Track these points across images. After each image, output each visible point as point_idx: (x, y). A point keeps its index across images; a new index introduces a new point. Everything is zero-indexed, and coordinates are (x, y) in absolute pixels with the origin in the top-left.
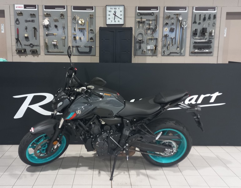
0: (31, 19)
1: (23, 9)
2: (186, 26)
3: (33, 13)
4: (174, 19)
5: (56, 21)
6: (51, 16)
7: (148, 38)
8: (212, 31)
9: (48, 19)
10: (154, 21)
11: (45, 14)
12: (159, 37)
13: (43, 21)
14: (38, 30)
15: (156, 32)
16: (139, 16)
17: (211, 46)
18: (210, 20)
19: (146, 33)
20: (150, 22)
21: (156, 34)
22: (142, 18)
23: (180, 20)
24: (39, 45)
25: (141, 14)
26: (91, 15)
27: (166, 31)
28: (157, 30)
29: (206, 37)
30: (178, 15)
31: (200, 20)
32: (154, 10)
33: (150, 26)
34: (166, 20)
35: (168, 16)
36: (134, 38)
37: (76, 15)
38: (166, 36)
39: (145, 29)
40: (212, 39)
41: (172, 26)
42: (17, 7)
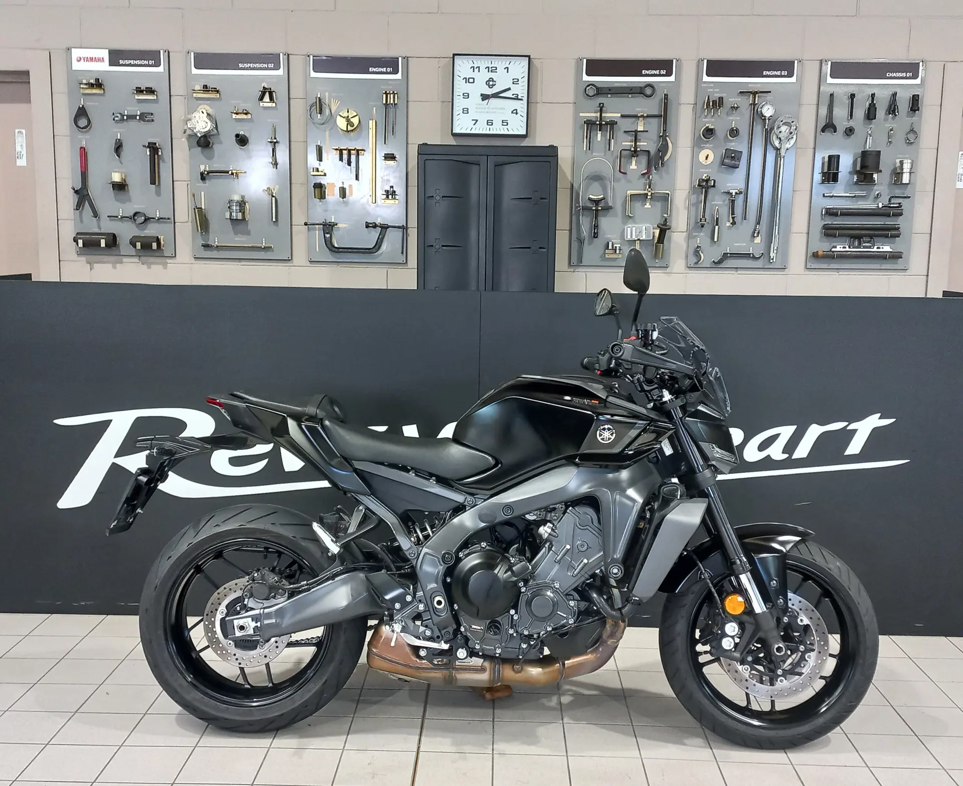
1: (105, 66)
3: (149, 85)
4: (742, 114)
5: (242, 116)
7: (629, 192)
8: (902, 163)
9: (209, 110)
10: (655, 121)
11: (198, 87)
12: (674, 190)
13: (190, 119)
14: (167, 157)
15: (664, 168)
16: (591, 99)
17: (899, 228)
18: (893, 118)
19: (622, 171)
20: (636, 124)
21: (664, 174)
22: (603, 108)
23: (765, 117)
24: (168, 219)
25: (601, 91)
26: (388, 92)
27: (706, 164)
28: (665, 159)
29: (877, 190)
30: (757, 95)
31: (851, 118)
32: (657, 72)
33: (638, 144)
34: (705, 118)
35: (714, 102)
36: (569, 191)
37: (327, 94)
38: (705, 186)
39: (615, 154)
40: (905, 197)
41: (731, 141)
42: (79, 60)
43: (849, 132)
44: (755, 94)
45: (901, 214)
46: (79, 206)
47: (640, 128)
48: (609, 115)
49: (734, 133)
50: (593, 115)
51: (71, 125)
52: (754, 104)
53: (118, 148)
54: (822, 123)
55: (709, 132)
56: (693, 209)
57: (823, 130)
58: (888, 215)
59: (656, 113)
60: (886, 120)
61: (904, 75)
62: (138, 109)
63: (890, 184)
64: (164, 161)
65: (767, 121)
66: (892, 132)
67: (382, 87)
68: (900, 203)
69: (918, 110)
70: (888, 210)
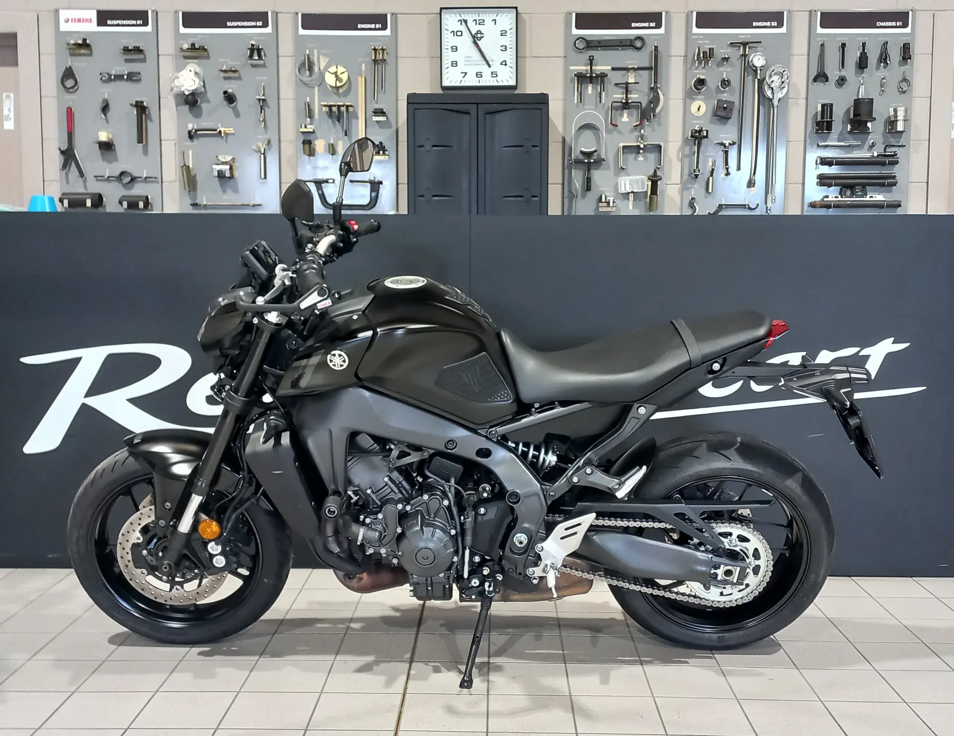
0: (124, 69)
1: (93, 27)
2: (785, 90)
3: (137, 45)
4: (733, 65)
5: (231, 73)
6: (208, 57)
7: (621, 145)
8: (895, 111)
9: (198, 69)
10: (646, 73)
11: (186, 46)
12: (667, 142)
13: (177, 78)
14: (154, 115)
15: (656, 119)
16: (581, 52)
17: (895, 176)
18: (885, 67)
19: (613, 123)
20: (626, 76)
21: (656, 127)
22: (594, 62)
23: (756, 67)
24: (156, 178)
25: (591, 45)
26: (377, 48)
27: (698, 115)
28: (658, 110)
29: (871, 140)
30: (747, 46)
31: (843, 68)
32: (646, 25)
33: (629, 96)
34: (696, 70)
35: (705, 53)
36: (560, 145)
37: (316, 51)
38: (698, 137)
39: (606, 108)
40: (900, 146)
41: (723, 92)
42: (67, 21)
43: (842, 81)
44: (745, 44)
45: (897, 163)
46: (65, 166)
47: (631, 80)
48: (599, 68)
49: (725, 83)
50: (584, 68)
51: (58, 86)
52: (745, 55)
53: (105, 108)
54: (814, 73)
55: (701, 82)
56: (687, 161)
57: (815, 80)
58: (883, 164)
59: (647, 65)
60: (878, 68)
61: (894, 24)
62: (124, 68)
63: (884, 133)
64: (151, 120)
65: (759, 71)
66: (884, 80)
67: (371, 43)
68: (895, 152)
69: (910, 58)
70: (883, 159)
